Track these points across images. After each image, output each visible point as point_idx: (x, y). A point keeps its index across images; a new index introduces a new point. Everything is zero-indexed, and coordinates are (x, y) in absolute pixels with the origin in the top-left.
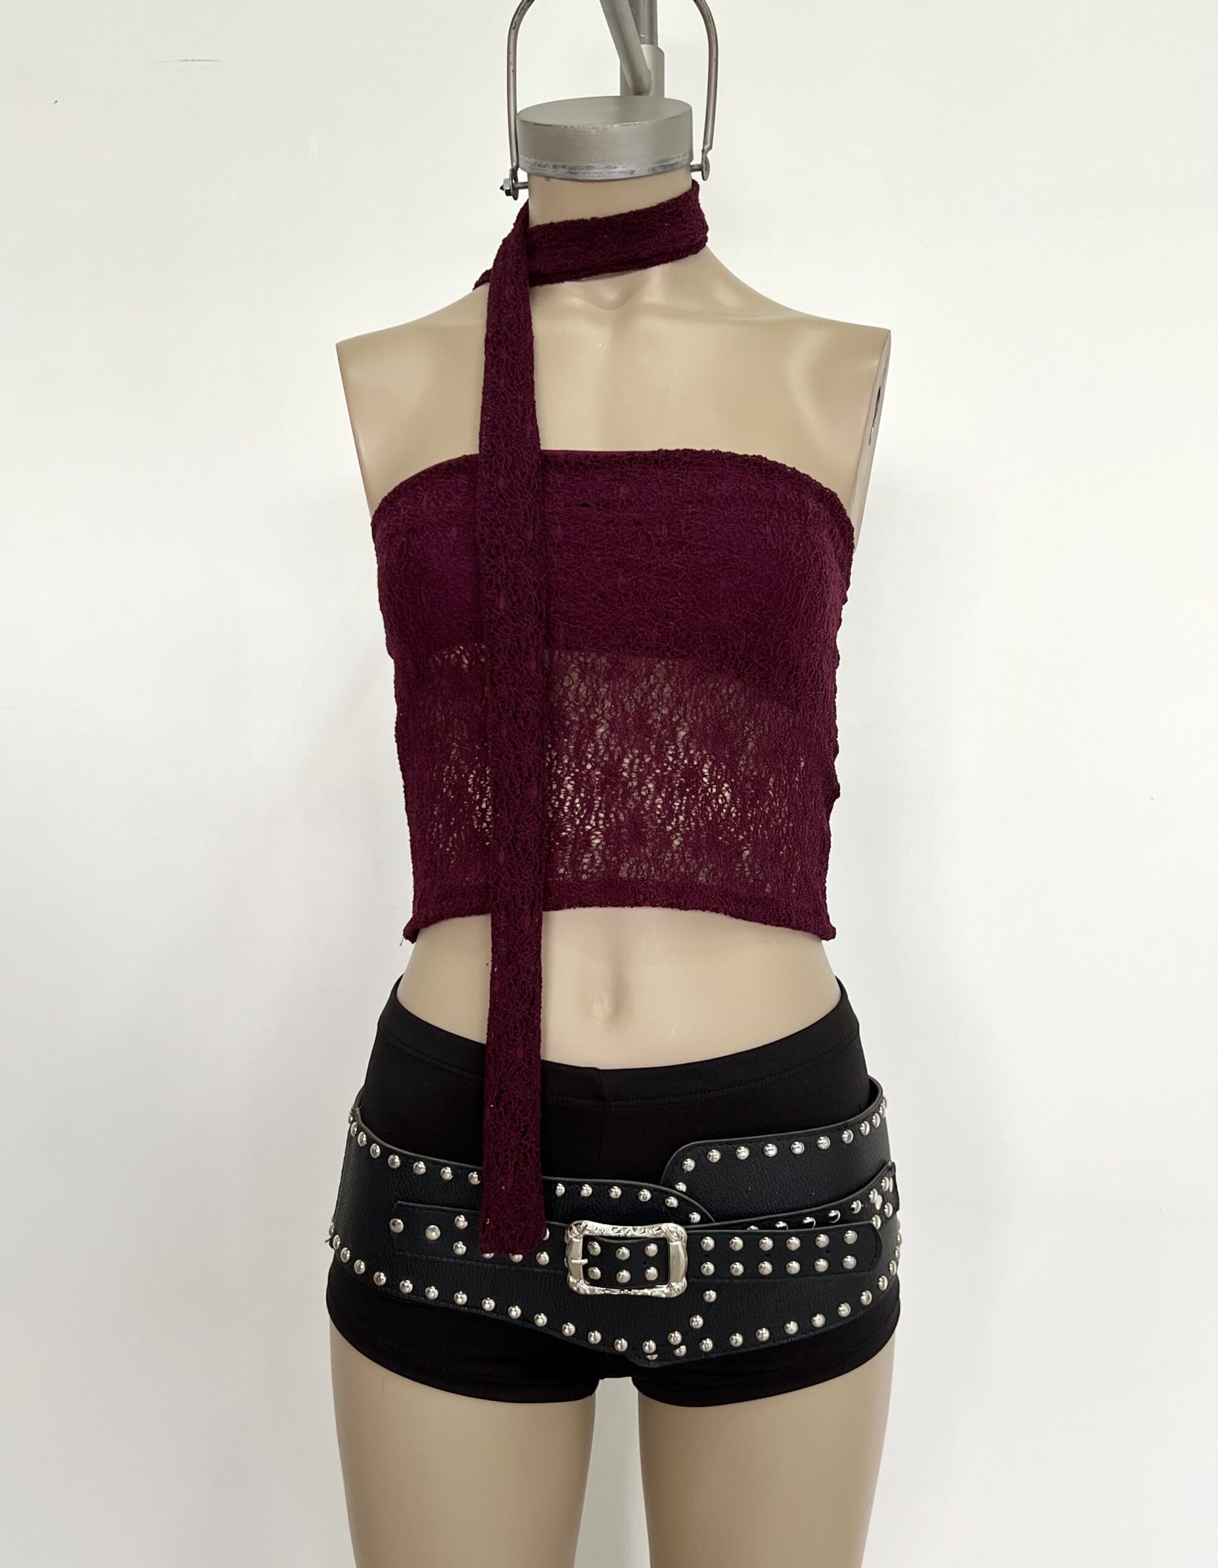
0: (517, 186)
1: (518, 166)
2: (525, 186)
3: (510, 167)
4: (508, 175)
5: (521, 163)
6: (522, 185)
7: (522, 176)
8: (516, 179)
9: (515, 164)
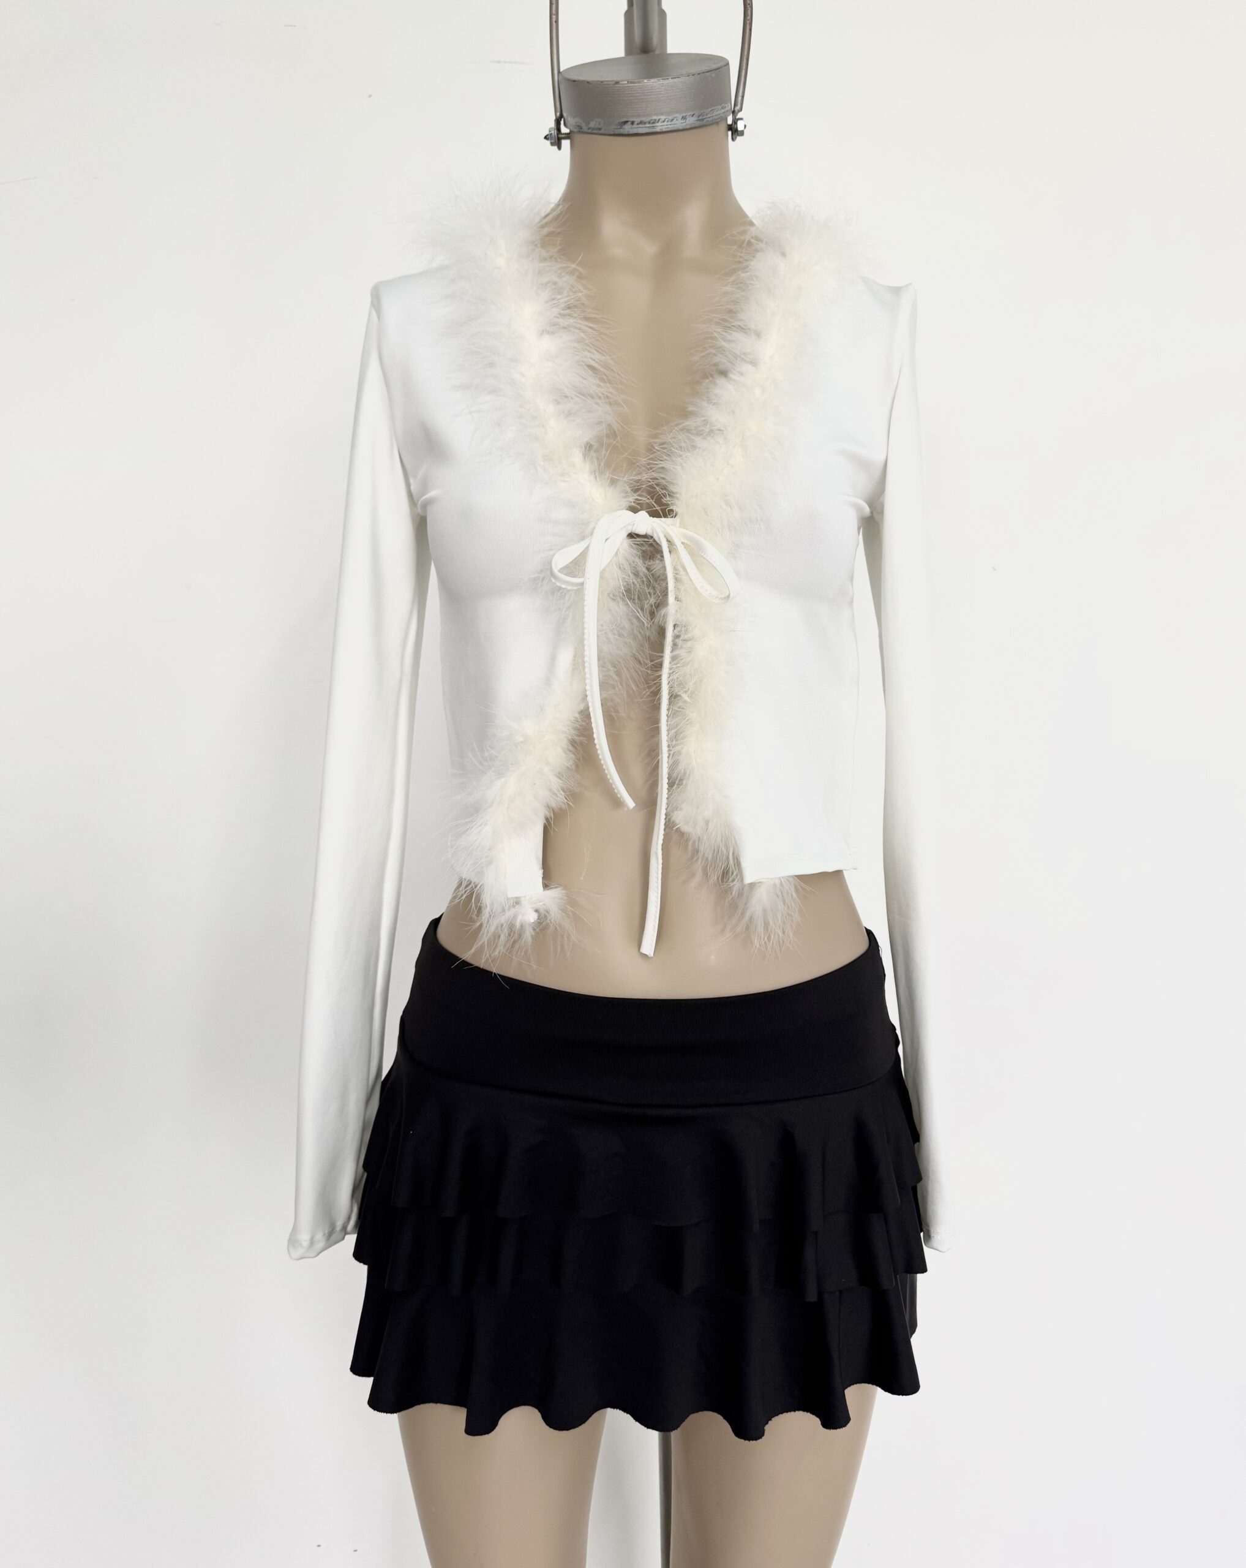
0: (560, 136)
1: (561, 116)
3: (554, 118)
4: (552, 124)
5: (565, 115)
6: (565, 136)
9: (558, 114)
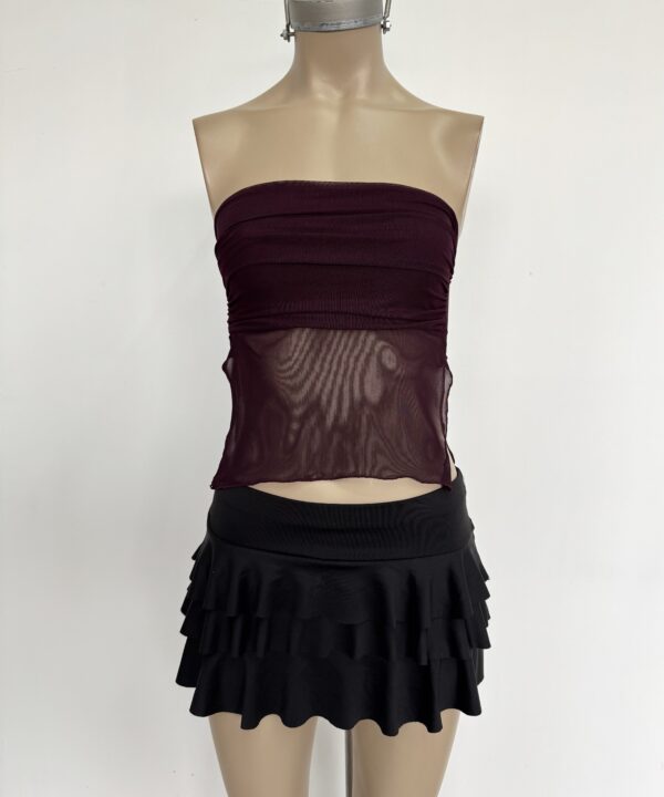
0: (289, 34)
2: (293, 34)
7: (292, 30)
8: (288, 30)
9: (288, 22)
